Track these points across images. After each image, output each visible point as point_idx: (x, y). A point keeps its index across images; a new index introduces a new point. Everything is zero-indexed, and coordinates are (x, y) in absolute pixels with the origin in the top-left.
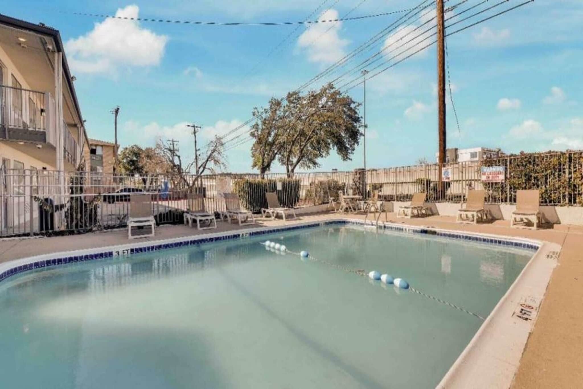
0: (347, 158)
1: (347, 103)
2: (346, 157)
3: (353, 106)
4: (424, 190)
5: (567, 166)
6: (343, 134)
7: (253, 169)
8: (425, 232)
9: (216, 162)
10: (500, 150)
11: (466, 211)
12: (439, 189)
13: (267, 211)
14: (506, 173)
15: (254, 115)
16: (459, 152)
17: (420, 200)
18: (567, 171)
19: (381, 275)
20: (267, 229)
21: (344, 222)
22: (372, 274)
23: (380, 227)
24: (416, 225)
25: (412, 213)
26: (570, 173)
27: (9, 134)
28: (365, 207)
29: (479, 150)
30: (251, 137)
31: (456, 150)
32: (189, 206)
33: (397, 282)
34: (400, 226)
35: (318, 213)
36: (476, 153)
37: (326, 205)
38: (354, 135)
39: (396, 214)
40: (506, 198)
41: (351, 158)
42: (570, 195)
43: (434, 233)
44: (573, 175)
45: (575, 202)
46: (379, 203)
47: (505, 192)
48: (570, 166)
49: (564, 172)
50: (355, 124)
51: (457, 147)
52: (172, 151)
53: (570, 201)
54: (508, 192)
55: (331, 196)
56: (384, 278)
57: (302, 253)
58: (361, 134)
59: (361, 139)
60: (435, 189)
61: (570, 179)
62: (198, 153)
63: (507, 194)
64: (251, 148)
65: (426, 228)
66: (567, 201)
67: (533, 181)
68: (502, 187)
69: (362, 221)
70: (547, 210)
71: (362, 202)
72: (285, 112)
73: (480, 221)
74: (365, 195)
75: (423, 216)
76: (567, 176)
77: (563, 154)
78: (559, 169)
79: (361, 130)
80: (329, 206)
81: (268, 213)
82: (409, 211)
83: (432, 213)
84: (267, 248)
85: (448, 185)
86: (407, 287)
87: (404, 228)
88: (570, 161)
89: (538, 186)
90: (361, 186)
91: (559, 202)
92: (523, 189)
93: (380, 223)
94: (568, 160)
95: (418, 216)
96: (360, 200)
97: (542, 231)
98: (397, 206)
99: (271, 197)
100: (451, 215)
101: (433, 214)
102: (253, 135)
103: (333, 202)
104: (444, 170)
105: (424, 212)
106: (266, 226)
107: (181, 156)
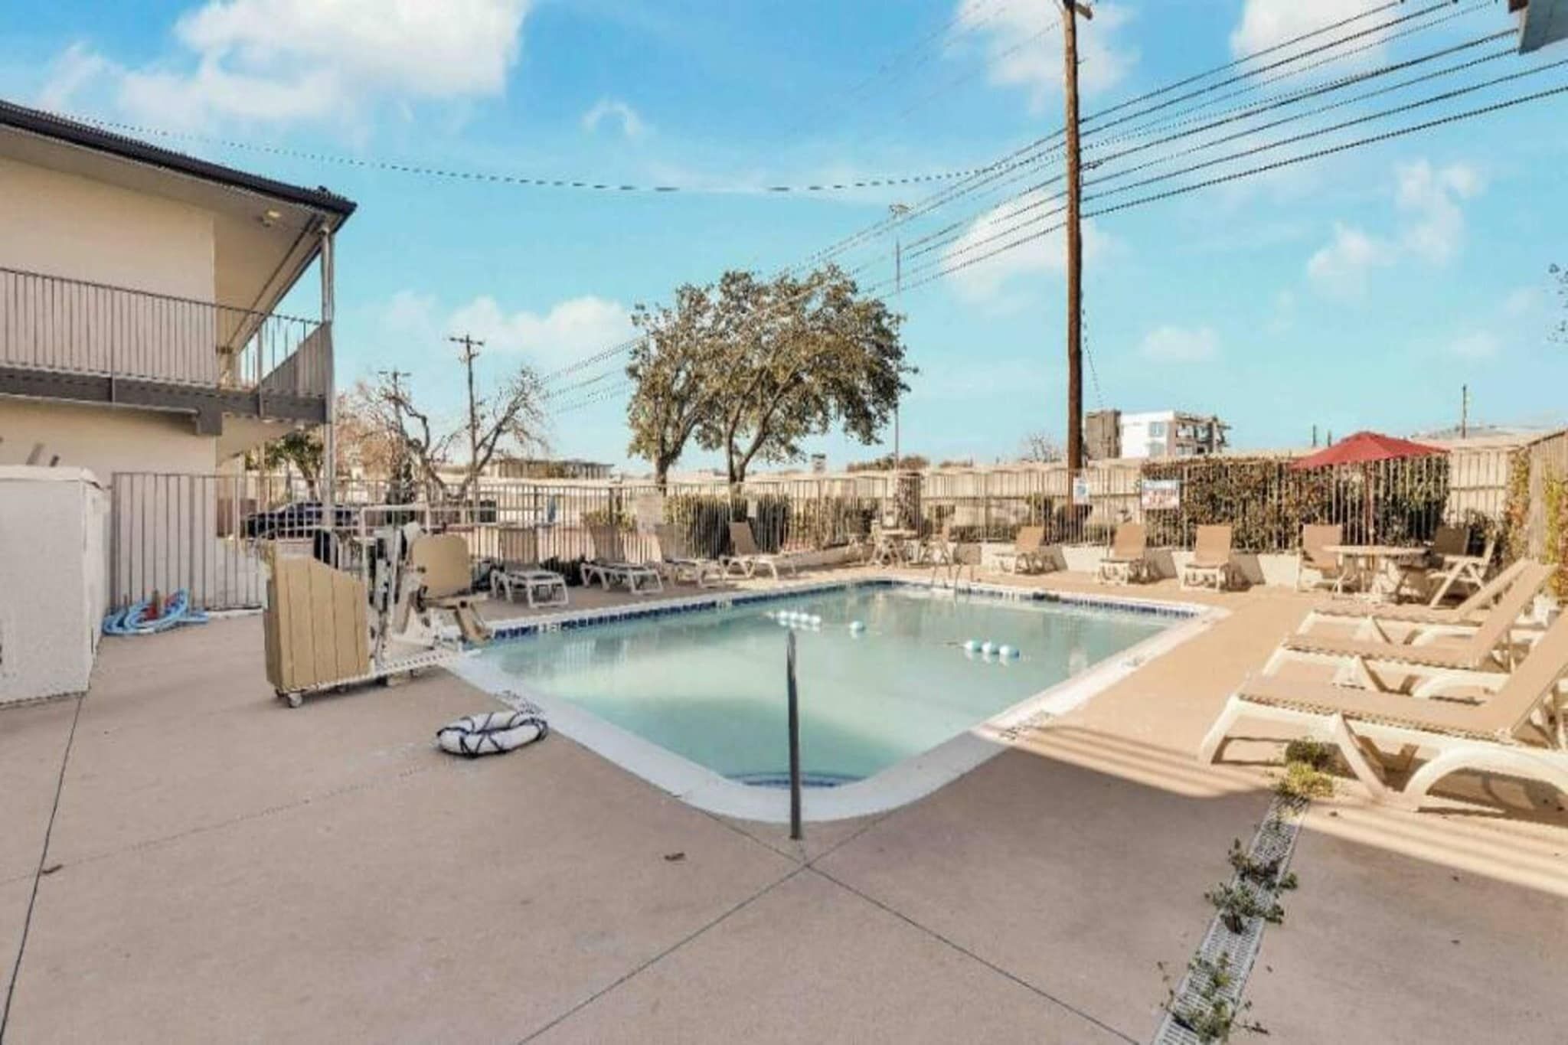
0: (871, 438)
1: (874, 315)
2: (868, 437)
3: (885, 322)
4: (1040, 521)
5: (1275, 485)
6: (862, 385)
7: (629, 456)
8: (1039, 598)
9: (521, 433)
10: (1215, 419)
11: (1114, 562)
12: (1070, 518)
13: (734, 560)
14: (1181, 494)
15: (636, 324)
16: (1124, 420)
17: (1029, 540)
18: (1275, 493)
19: (982, 644)
20: (750, 595)
21: (887, 584)
22: (969, 645)
23: (962, 592)
24: (1025, 585)
25: (1018, 566)
26: (1280, 497)
27: (265, 407)
28: (922, 553)
29: (1169, 416)
30: (626, 378)
31: (1117, 414)
32: (505, 549)
33: (1004, 650)
34: (997, 588)
35: (827, 566)
36: (1161, 424)
37: (840, 549)
38: (888, 388)
39: (986, 568)
40: (1182, 538)
41: (880, 437)
42: (1279, 534)
43: (1055, 599)
44: (1284, 501)
45: (1286, 547)
46: (951, 546)
47: (1181, 527)
48: (1280, 485)
49: (1271, 496)
50: (890, 362)
51: (1118, 409)
52: (397, 401)
53: (1280, 544)
54: (1185, 527)
55: (852, 531)
56: (987, 648)
57: (854, 625)
58: (904, 387)
59: (903, 398)
60: (1061, 517)
61: (1280, 506)
62: (479, 411)
63: (1183, 531)
64: (626, 405)
65: (1041, 592)
66: (1275, 543)
67: (1223, 509)
68: (1176, 518)
69: (927, 581)
70: (1245, 561)
71: (916, 543)
72: (718, 318)
73: (1135, 579)
74: (924, 530)
75: (1040, 571)
76: (1275, 501)
77: (1269, 463)
78: (1262, 490)
79: (904, 377)
80: (847, 550)
81: (736, 564)
82: (1011, 562)
83: (1057, 566)
84: (783, 623)
85: (1086, 510)
86: (1017, 655)
87: (1004, 592)
88: (1280, 476)
89: (1232, 518)
90: (912, 508)
91: (1264, 545)
92: (1207, 523)
93: (962, 584)
94: (1276, 474)
95: (1027, 572)
96: (910, 538)
97: (1229, 595)
98: (990, 553)
99: (739, 532)
100: (1089, 569)
101: (1056, 569)
102: (632, 372)
103: (856, 545)
104: (1076, 482)
105: (1039, 564)
106: (743, 589)
107: (428, 416)
